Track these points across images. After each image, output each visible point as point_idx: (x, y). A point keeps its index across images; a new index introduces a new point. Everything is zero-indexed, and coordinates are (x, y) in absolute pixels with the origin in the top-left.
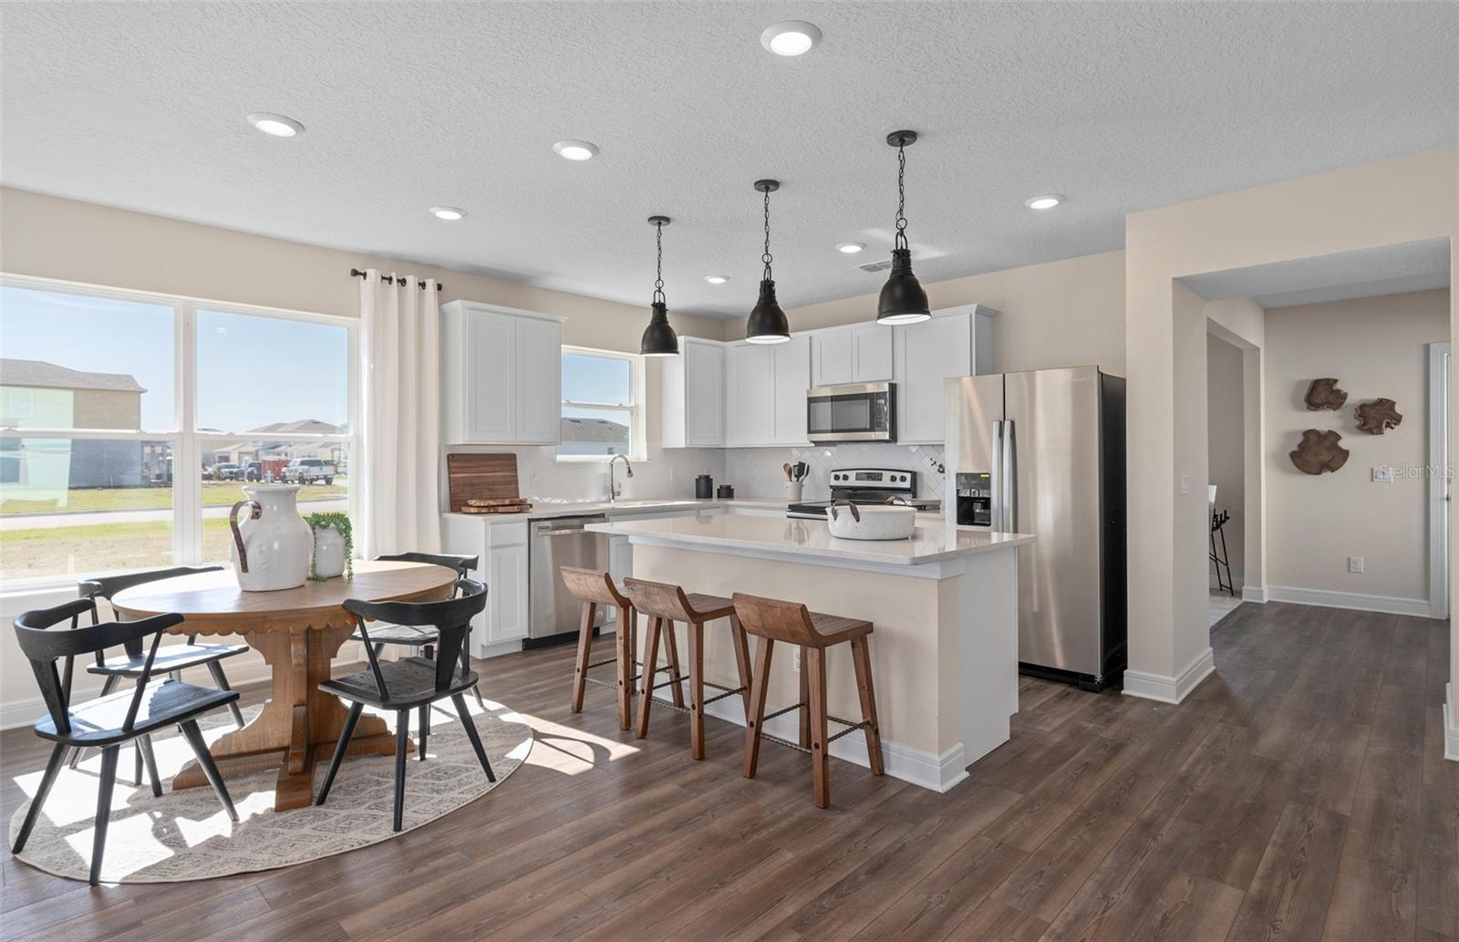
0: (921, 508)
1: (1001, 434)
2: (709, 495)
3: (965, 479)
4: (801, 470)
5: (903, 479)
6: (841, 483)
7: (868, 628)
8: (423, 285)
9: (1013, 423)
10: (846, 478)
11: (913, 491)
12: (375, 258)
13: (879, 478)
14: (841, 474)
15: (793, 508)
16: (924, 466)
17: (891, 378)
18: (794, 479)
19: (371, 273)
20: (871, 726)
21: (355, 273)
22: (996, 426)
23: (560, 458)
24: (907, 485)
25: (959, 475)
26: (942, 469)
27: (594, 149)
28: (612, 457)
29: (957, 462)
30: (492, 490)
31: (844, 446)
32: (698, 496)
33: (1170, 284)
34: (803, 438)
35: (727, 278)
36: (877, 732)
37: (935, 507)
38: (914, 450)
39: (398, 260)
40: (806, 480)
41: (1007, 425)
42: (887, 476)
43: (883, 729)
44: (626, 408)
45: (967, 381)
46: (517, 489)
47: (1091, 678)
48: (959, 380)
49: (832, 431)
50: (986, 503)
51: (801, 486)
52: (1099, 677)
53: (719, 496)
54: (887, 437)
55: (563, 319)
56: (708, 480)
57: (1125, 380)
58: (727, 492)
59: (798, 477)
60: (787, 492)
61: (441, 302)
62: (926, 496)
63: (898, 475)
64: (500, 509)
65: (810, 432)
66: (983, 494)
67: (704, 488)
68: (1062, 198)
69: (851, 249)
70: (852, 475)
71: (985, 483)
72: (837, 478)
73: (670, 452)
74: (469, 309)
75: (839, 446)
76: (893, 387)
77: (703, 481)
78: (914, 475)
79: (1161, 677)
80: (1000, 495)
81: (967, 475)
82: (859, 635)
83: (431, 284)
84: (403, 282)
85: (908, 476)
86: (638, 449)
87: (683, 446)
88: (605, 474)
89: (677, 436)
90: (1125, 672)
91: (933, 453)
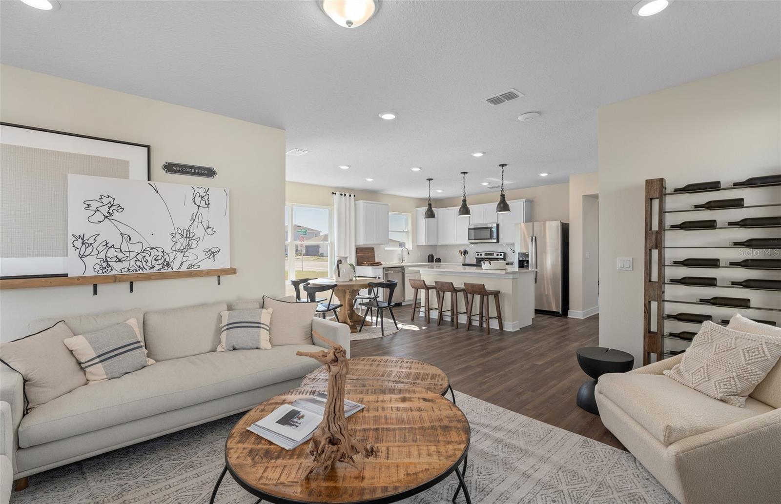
0: (507, 264)
1: (532, 241)
2: (433, 261)
3: (521, 254)
4: (465, 252)
5: (501, 255)
6: (480, 256)
7: (499, 292)
8: (350, 196)
9: (536, 237)
10: (481, 255)
11: (504, 259)
12: (337, 188)
13: (493, 255)
14: (479, 254)
15: (464, 265)
16: (508, 251)
17: (497, 221)
18: (463, 255)
19: (338, 193)
20: (499, 318)
21: (333, 193)
22: (530, 238)
23: (386, 249)
24: (502, 257)
25: (519, 253)
26: (514, 252)
27: (421, 168)
28: (401, 248)
29: (518, 249)
30: (368, 259)
31: (480, 244)
32: (429, 262)
33: (582, 196)
34: (467, 242)
35: (443, 190)
36: (501, 319)
37: (512, 264)
38: (504, 245)
39: (343, 189)
40: (467, 256)
41: (534, 238)
42: (495, 254)
43: (502, 319)
44: (405, 232)
45: (523, 224)
46: (375, 259)
47: (558, 313)
48: (520, 224)
49: (474, 239)
50: (528, 262)
51: (465, 258)
52: (561, 313)
53: (436, 262)
54: (495, 241)
55: (389, 204)
56: (432, 256)
57: (569, 224)
58: (439, 260)
59: (464, 255)
60: (460, 259)
61: (355, 201)
62: (509, 260)
63: (499, 254)
64: (375, 265)
65: (469, 239)
66: (527, 259)
67: (431, 259)
68: (549, 173)
69: (485, 184)
70: (483, 254)
71: (527, 255)
72: (478, 255)
73: (419, 247)
74: (365, 203)
75: (478, 244)
76: (498, 225)
77: (430, 256)
78: (505, 254)
79: (578, 311)
80: (532, 259)
81: (521, 253)
82: (496, 294)
83: (352, 195)
84: (345, 195)
85: (503, 254)
86: (409, 246)
87: (425, 244)
88: (399, 254)
89: (423, 241)
90: (569, 311)
91: (511, 247)
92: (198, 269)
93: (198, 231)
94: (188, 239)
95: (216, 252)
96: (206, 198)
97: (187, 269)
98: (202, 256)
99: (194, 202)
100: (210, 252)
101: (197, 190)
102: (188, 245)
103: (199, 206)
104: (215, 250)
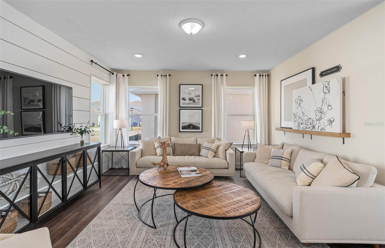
92: (324, 131)
93: (325, 108)
94: (321, 113)
95: (332, 121)
96: (328, 87)
97: (321, 130)
98: (326, 124)
99: (323, 91)
100: (330, 121)
101: (325, 83)
102: (321, 117)
103: (325, 93)
104: (332, 120)
